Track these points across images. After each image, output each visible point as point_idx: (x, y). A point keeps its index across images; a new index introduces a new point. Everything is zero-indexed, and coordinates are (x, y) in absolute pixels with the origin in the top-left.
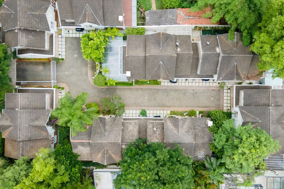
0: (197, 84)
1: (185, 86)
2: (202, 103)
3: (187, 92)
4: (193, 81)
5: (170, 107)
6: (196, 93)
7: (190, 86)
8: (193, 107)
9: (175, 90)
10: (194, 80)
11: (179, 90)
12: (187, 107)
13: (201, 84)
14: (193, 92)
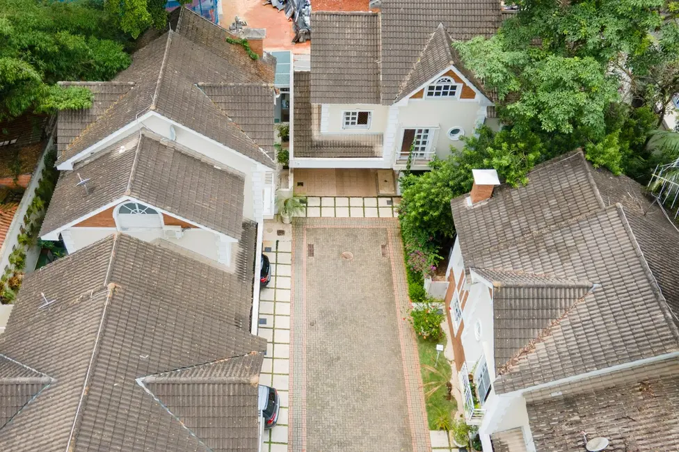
0: (284, 309)
1: (292, 358)
2: (372, 289)
3: (324, 352)
4: (269, 324)
5: (405, 432)
6: (324, 313)
7: (292, 336)
8: (395, 328)
9: (315, 404)
10: (262, 321)
11: (310, 389)
12: (397, 352)
13: (284, 296)
14: (319, 325)
